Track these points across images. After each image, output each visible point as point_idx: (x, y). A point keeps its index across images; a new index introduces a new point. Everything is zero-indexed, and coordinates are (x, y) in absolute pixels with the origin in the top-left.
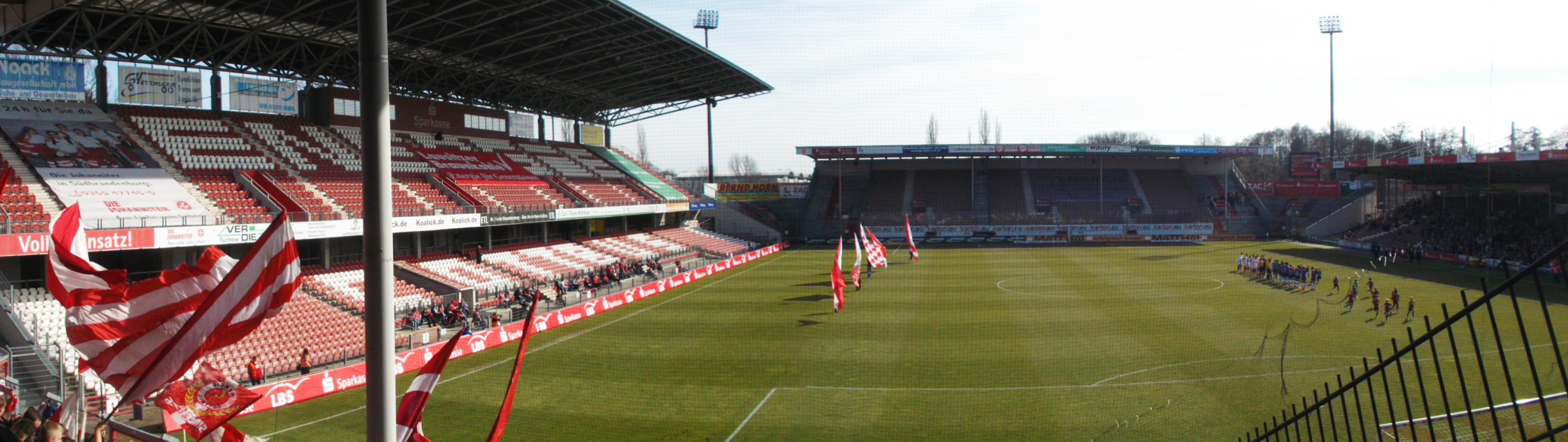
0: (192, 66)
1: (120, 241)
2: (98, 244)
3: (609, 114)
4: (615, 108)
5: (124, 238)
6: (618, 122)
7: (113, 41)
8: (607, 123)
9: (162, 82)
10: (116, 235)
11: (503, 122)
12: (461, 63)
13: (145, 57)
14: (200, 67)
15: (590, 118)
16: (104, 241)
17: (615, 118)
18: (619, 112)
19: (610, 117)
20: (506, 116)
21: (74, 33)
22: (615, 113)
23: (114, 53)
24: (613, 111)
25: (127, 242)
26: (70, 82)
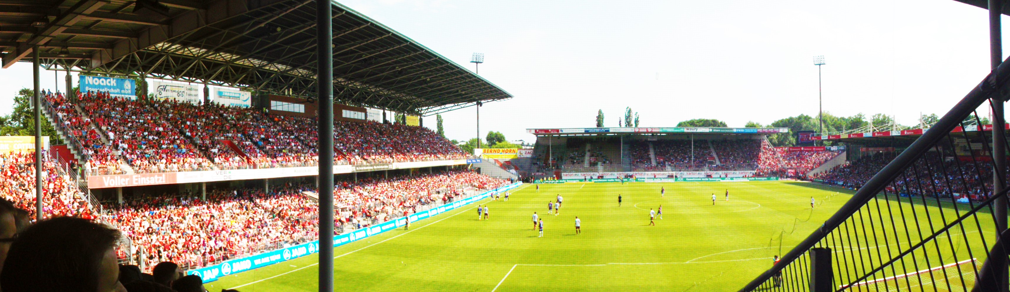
0: (193, 81)
1: (158, 180)
2: (147, 181)
3: (422, 110)
4: (426, 106)
5: (161, 178)
6: (427, 114)
7: (150, 67)
8: (421, 115)
9: (177, 90)
10: (156, 176)
11: (363, 114)
12: (341, 82)
13: (168, 77)
14: (197, 83)
15: (412, 112)
16: (150, 180)
17: (425, 112)
18: (427, 109)
19: (422, 112)
20: (365, 111)
21: (129, 62)
22: (425, 110)
23: (151, 74)
24: (424, 108)
25: (162, 180)
26: (127, 90)
